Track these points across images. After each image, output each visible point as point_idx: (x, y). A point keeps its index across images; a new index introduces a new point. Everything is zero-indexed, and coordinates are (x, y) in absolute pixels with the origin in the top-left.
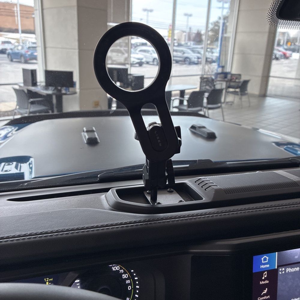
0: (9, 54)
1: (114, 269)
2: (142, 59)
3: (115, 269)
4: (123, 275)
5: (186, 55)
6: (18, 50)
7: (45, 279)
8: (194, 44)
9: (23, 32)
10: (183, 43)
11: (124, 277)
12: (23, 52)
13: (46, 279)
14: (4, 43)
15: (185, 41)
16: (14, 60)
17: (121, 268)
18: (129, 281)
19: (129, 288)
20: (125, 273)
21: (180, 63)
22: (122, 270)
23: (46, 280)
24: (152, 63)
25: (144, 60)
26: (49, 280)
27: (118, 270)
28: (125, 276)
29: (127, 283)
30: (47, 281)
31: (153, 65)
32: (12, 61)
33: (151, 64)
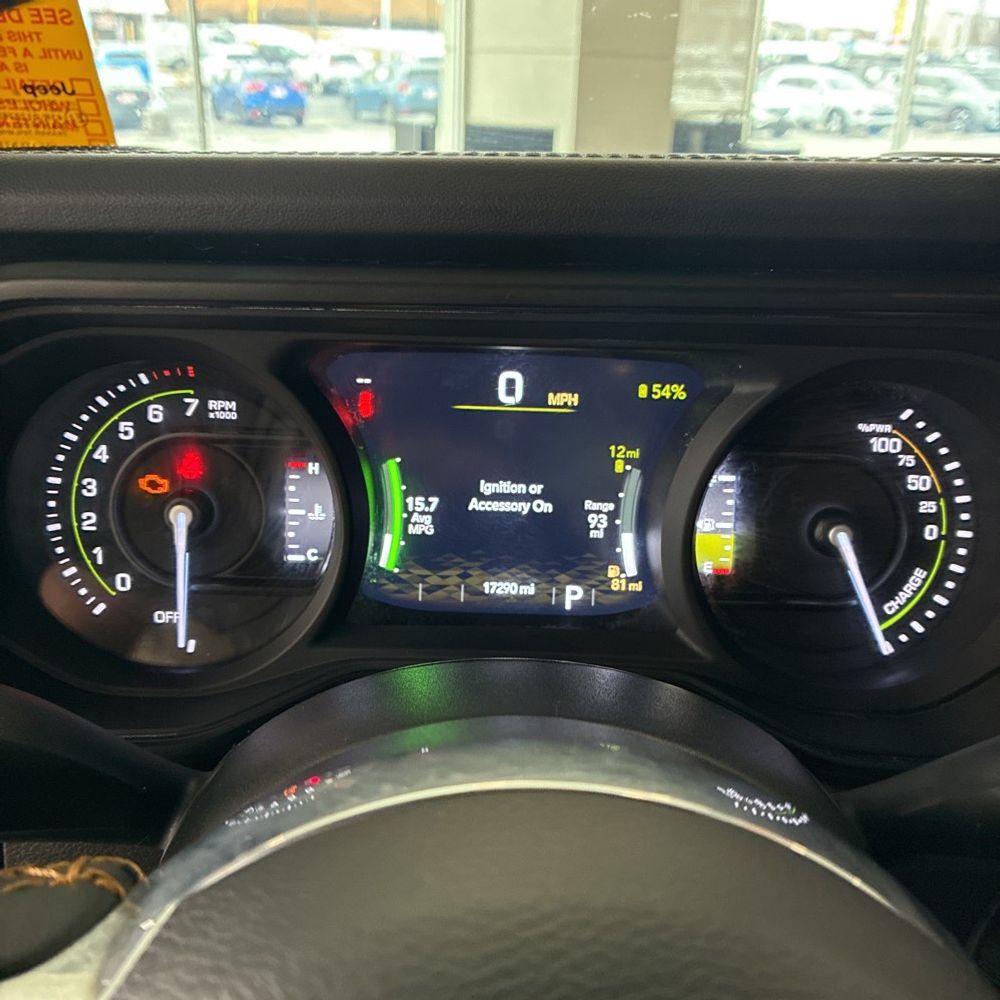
0: (348, 97)
1: (877, 445)
2: (786, 111)
3: (883, 447)
4: (911, 478)
5: (956, 97)
6: (376, 81)
7: (613, 448)
8: (990, 58)
9: (396, 25)
10: (947, 52)
11: (913, 484)
12: (391, 88)
13: (616, 449)
14: (336, 60)
15: (957, 44)
16: (365, 115)
17: (906, 450)
18: (932, 504)
19: (930, 532)
20: (919, 469)
21: (933, 125)
22: (910, 458)
23: (617, 451)
24: (819, 127)
25: (792, 117)
26: (625, 453)
27: (893, 451)
28: (916, 483)
29: (922, 510)
30: (618, 456)
31: (827, 132)
32: (356, 117)
33: (818, 132)
